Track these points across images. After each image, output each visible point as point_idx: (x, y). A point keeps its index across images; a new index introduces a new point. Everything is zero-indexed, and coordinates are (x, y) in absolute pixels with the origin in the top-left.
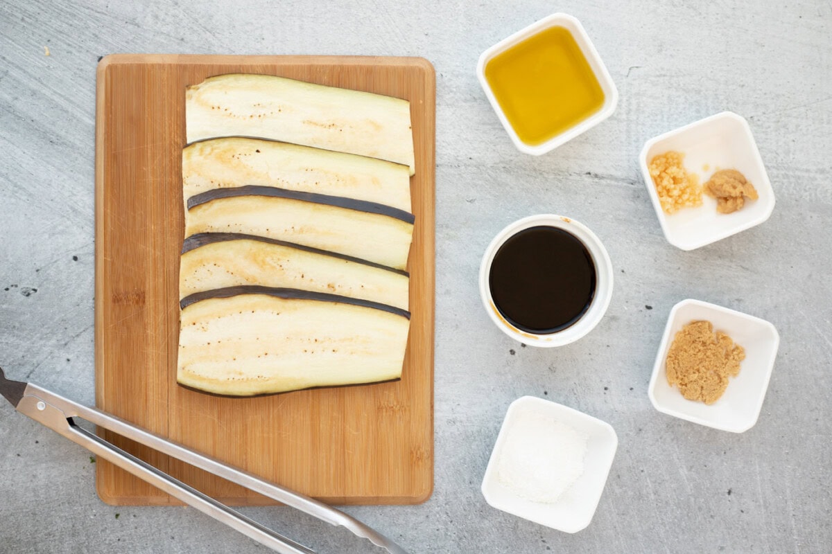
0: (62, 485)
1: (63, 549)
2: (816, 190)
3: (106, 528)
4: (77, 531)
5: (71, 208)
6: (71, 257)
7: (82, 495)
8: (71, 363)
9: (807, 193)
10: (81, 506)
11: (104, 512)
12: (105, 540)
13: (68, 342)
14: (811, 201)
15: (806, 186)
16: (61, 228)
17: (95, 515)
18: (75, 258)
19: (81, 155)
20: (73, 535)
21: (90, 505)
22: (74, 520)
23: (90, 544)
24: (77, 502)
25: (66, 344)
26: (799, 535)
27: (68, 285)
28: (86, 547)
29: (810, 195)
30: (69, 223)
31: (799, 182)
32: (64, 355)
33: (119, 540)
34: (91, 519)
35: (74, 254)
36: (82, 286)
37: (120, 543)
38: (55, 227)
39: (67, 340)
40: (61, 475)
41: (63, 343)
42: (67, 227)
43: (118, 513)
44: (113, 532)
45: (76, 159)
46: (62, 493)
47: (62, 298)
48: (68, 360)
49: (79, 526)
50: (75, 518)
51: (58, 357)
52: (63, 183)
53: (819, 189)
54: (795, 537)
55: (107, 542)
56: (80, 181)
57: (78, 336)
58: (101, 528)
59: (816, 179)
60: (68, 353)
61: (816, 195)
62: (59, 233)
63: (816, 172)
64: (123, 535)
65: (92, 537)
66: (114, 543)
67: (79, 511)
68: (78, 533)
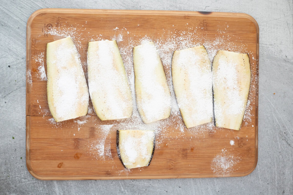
0: (2, 147)
1: (1, 169)
2: (269, 51)
3: (17, 162)
4: (7, 163)
5: (8, 49)
6: (8, 66)
7: (9, 150)
8: (7, 103)
9: (266, 52)
10: (9, 154)
11: (17, 157)
12: (17, 166)
13: (6, 96)
14: (267, 55)
15: (265, 50)
16: (4, 55)
17: (13, 158)
18: (9, 66)
19: (12, 30)
20: (5, 164)
21: (12, 154)
22: (6, 159)
23: (11, 168)
24: (7, 153)
25: (5, 97)
26: (260, 171)
27: (7, 76)
28: (10, 169)
29: (267, 53)
30: (7, 54)
31: (263, 48)
32: (4, 100)
33: (22, 167)
34: (12, 159)
35: (9, 65)
36: (11, 76)
37: (22, 168)
38: (2, 55)
39: (5, 95)
40: (2, 143)
41: (4, 96)
42: (6, 55)
43: (22, 157)
44: (20, 164)
45: (11, 31)
46: (2, 150)
47: (4, 81)
48: (6, 102)
49: (7, 161)
50: (6, 158)
51: (2, 101)
52: (6, 40)
53: (270, 51)
54: (259, 172)
55: (17, 167)
56: (12, 39)
57: (9, 94)
58: (15, 162)
59: (269, 48)
60: (5, 100)
61: (269, 53)
62: (4, 57)
63: (269, 45)
64: (23, 165)
65: (12, 165)
66: (20, 167)
67: (8, 156)
68: (7, 164)
